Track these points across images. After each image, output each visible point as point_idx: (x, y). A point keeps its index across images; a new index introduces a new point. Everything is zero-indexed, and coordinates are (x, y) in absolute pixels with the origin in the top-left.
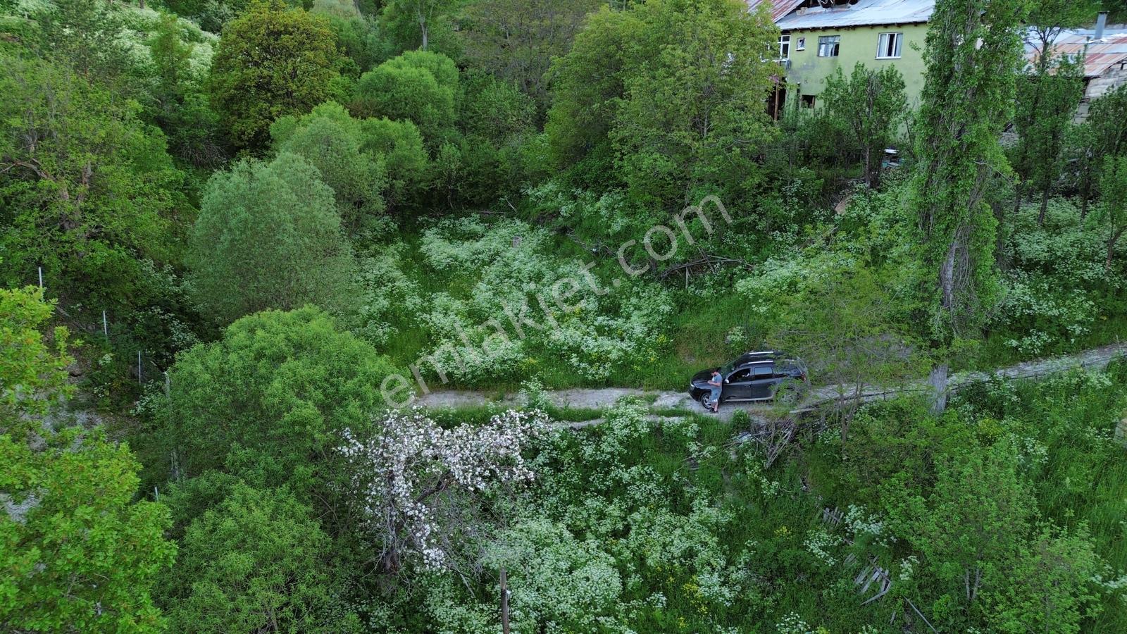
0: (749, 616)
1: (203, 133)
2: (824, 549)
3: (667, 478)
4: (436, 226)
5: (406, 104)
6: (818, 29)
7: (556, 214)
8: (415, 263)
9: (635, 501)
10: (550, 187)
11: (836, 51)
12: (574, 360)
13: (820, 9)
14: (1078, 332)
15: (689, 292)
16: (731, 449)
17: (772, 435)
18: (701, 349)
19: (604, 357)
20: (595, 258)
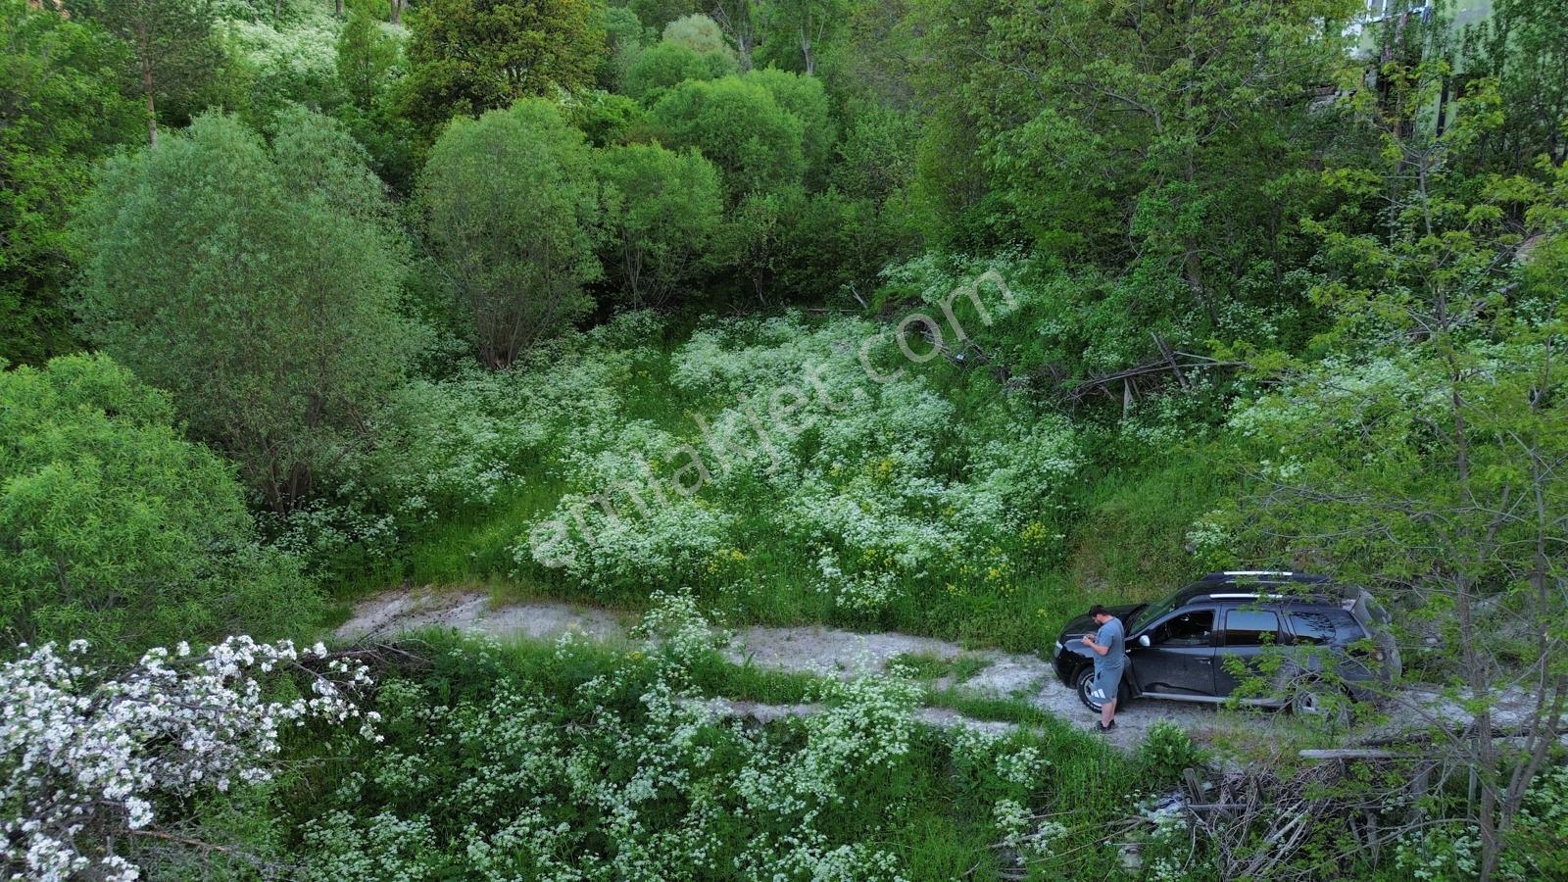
7: (916, 300)
8: (653, 379)
10: (924, 261)
15: (1124, 433)
16: (1127, 836)
17: (1246, 815)
18: (1124, 560)
19: (889, 559)
20: (959, 374)
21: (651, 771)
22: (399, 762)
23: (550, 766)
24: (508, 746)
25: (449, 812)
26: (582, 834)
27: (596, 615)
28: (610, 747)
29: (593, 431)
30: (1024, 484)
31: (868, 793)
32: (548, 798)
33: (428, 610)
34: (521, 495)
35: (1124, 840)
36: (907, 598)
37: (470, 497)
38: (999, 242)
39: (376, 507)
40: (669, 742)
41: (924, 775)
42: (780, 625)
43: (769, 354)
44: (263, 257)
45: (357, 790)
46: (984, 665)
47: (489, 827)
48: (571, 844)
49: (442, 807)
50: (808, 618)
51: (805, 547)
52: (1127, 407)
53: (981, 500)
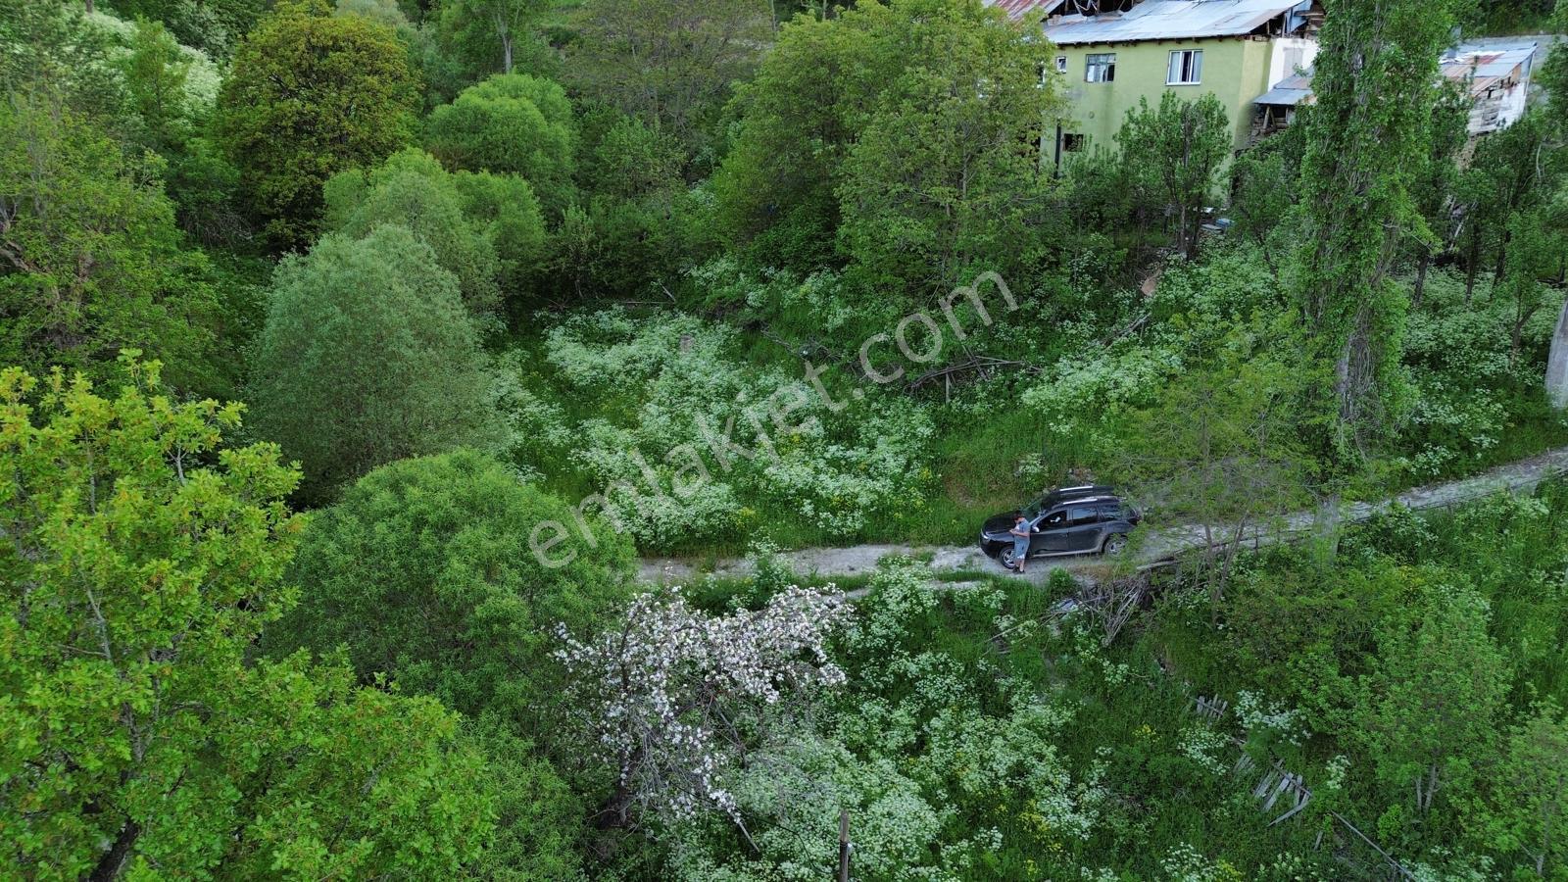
0: (1114, 852)
1: (217, 196)
2: (1208, 753)
3: (970, 667)
4: (562, 324)
5: (506, 151)
6: (1086, 44)
7: (741, 302)
8: (543, 376)
9: (929, 702)
10: (723, 265)
11: (1110, 74)
12: (808, 508)
13: (1078, 18)
14: (1486, 444)
16: (1051, 622)
18: (982, 485)
46: (931, 554)
52: (948, 389)
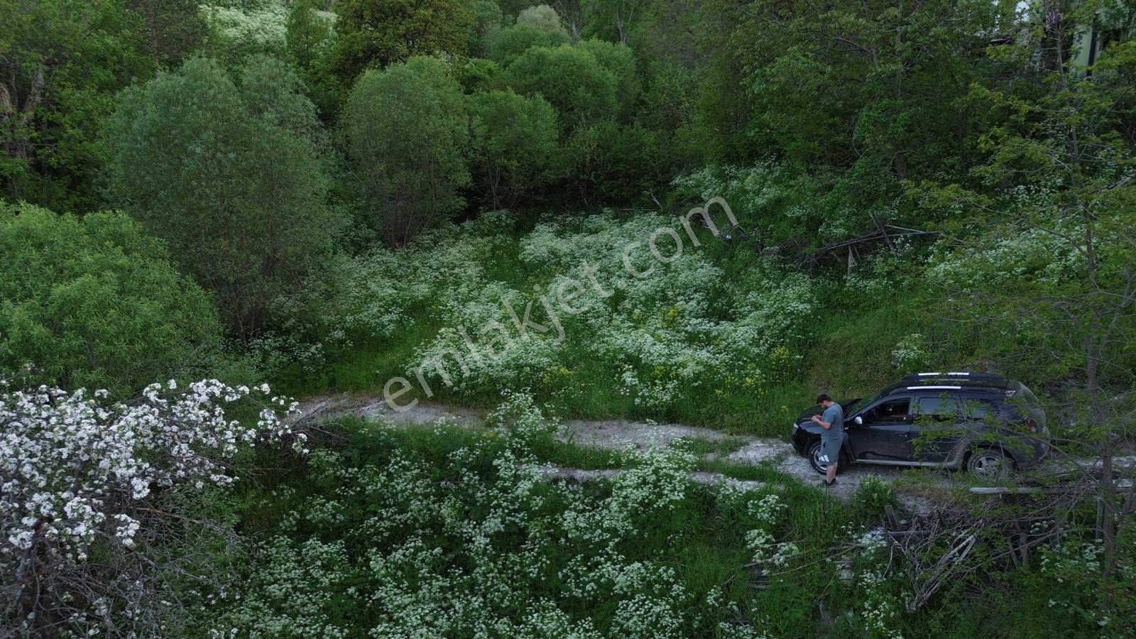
15: (847, 285)
16: (843, 557)
17: (930, 537)
18: (846, 373)
19: (674, 373)
20: (728, 248)
21: (500, 511)
22: (323, 505)
23: (429, 509)
24: (400, 495)
25: (358, 541)
26: (451, 556)
27: (464, 412)
28: (472, 496)
29: (463, 289)
30: (774, 321)
31: (655, 528)
32: (427, 531)
33: (345, 408)
34: (411, 332)
35: (841, 559)
36: (686, 400)
37: (376, 332)
38: (759, 156)
39: (310, 338)
40: (513, 492)
41: (696, 516)
42: (595, 419)
43: (590, 239)
44: (232, 156)
45: (294, 522)
46: (742, 444)
47: (385, 550)
48: (443, 563)
49: (353, 537)
50: (615, 415)
51: (612, 365)
52: (850, 266)
53: (742, 332)
